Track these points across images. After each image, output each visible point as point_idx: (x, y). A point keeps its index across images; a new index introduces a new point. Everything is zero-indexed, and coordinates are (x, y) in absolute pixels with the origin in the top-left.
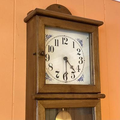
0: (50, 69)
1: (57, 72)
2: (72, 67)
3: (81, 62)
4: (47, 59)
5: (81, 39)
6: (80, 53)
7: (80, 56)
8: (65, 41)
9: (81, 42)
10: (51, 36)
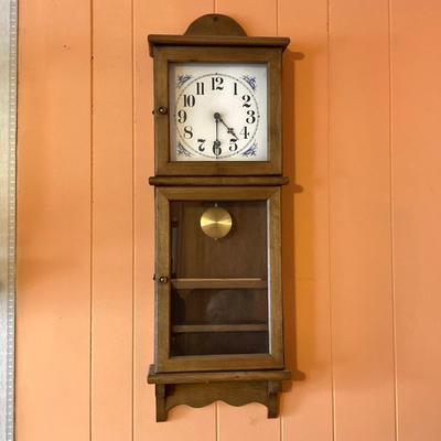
0: (188, 135)
1: (200, 141)
2: (231, 131)
3: (251, 120)
4: (182, 120)
5: (251, 76)
6: (249, 103)
7: (249, 109)
8: (217, 84)
9: (251, 82)
10: (189, 78)
